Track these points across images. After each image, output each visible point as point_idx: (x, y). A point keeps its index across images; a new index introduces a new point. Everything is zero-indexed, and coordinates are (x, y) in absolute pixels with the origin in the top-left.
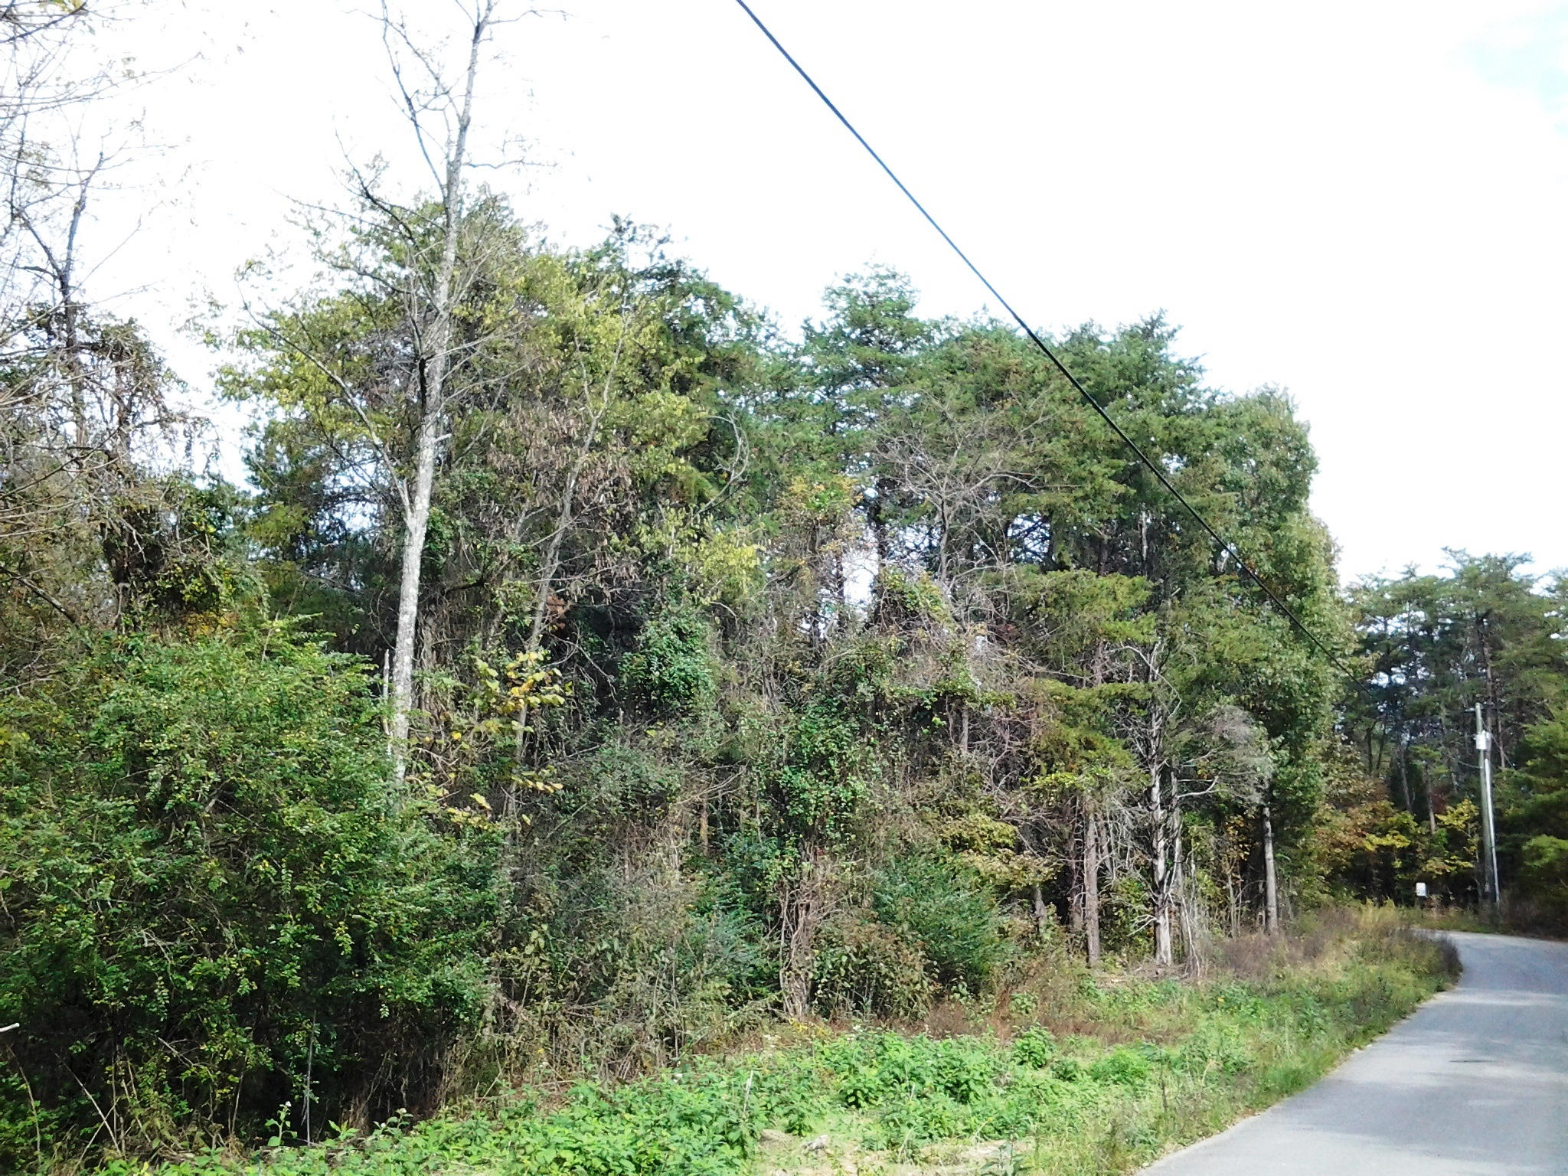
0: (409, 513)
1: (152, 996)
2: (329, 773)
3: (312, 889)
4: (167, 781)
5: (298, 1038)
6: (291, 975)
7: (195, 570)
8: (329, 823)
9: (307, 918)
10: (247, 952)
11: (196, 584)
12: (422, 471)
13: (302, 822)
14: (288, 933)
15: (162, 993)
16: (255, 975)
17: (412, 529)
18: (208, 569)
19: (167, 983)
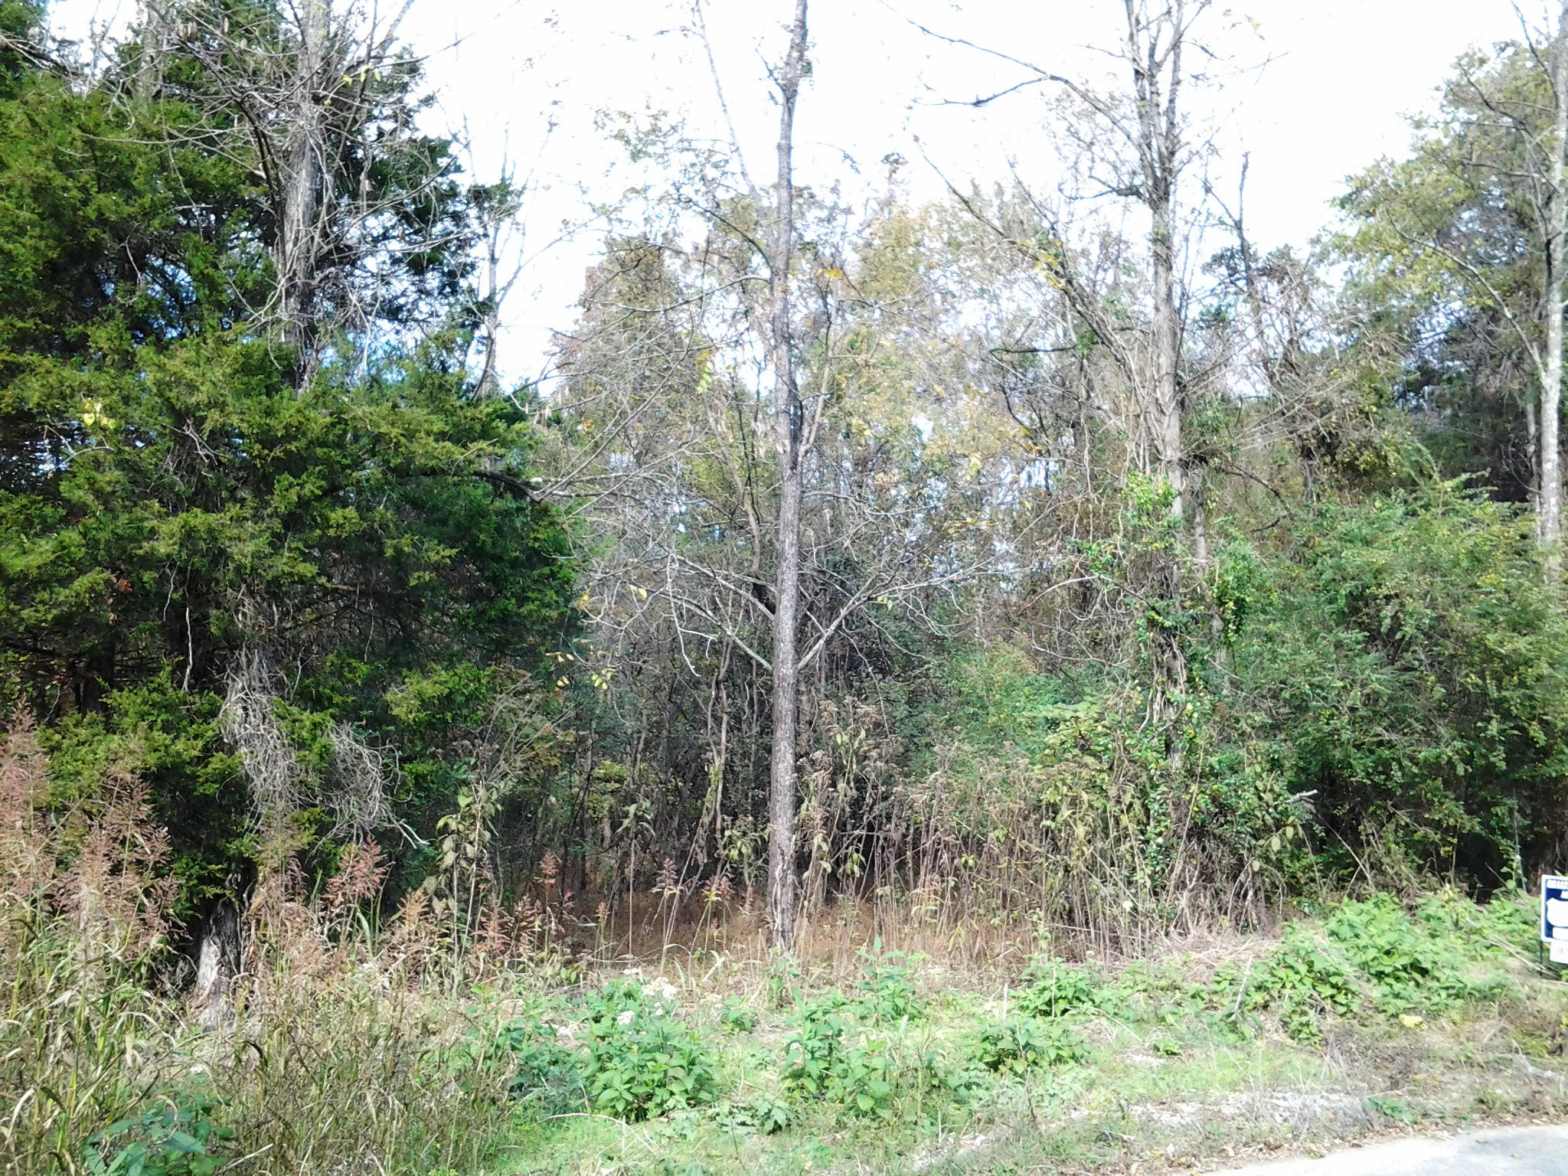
0: (1543, 374)
1: (1389, 778)
2: (1514, 605)
3: (1513, 695)
4: (1395, 617)
5: (1499, 810)
6: (1499, 759)
7: (1367, 444)
8: (1521, 644)
9: (1506, 716)
10: (1458, 744)
11: (1368, 456)
12: (1552, 334)
13: (1501, 643)
14: (1494, 728)
15: (1397, 775)
16: (1468, 761)
17: (1547, 387)
18: (1377, 440)
19: (1401, 767)
